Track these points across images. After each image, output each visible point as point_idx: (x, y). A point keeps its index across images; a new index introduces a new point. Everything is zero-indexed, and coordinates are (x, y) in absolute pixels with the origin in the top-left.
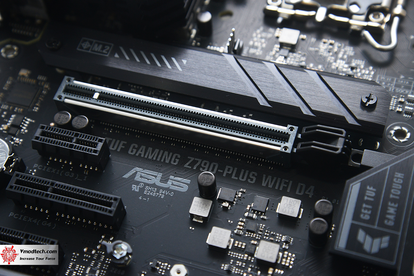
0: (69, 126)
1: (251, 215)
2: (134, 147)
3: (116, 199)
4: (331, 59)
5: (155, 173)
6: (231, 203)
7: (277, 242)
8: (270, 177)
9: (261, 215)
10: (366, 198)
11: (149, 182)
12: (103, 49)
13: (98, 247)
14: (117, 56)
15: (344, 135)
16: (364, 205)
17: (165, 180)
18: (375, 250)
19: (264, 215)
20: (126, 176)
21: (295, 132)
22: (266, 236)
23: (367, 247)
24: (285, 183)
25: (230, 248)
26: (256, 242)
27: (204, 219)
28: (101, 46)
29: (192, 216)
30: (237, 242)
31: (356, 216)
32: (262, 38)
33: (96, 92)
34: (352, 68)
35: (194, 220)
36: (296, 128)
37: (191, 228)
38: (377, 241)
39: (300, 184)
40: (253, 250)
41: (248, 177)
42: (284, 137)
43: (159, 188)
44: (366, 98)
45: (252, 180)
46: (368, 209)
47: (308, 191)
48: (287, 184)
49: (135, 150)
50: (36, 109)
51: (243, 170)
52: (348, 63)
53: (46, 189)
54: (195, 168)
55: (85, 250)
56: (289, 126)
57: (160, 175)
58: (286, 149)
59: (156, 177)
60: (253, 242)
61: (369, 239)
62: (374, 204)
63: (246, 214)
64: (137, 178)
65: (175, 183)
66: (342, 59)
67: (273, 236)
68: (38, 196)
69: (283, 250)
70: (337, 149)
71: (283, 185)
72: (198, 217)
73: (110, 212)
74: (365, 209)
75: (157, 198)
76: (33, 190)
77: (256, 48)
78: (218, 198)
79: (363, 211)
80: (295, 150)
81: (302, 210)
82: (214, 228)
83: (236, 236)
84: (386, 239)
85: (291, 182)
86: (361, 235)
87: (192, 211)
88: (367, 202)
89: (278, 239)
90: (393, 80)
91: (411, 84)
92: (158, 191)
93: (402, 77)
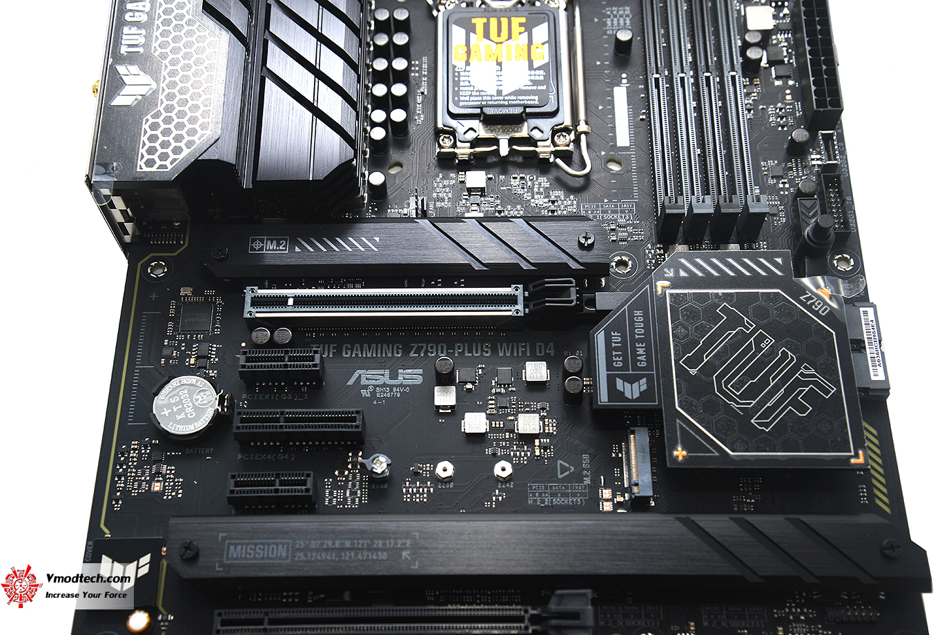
0: (272, 344)
1: (498, 390)
2: (347, 348)
3: (358, 412)
4: (527, 196)
5: (381, 372)
6: (473, 383)
7: (534, 412)
8: (505, 345)
9: (509, 387)
10: (613, 345)
11: (378, 383)
12: (278, 245)
13: (350, 466)
14: (297, 249)
15: (574, 284)
16: (614, 353)
17: (394, 376)
18: (636, 395)
19: (512, 387)
20: (350, 382)
21: (522, 292)
22: (521, 408)
23: (628, 394)
24: (523, 347)
25: (488, 430)
26: (512, 418)
27: (452, 407)
28: (275, 242)
29: (438, 407)
30: (493, 423)
31: (609, 366)
32: (444, 187)
33: (289, 297)
34: (553, 202)
35: (441, 411)
36: (521, 286)
37: (440, 421)
38: (636, 385)
39: (538, 344)
40: (512, 426)
41: (482, 351)
42: (512, 300)
43: (391, 387)
44: (584, 237)
45: (487, 352)
46: (619, 356)
47: (548, 349)
48: (524, 347)
49: (349, 352)
50: (217, 332)
51: (474, 344)
52: (547, 196)
53: (277, 420)
54: (422, 355)
55: (336, 473)
56: (513, 286)
57: (387, 372)
58: (517, 313)
59: (383, 375)
60: (510, 418)
61: (627, 385)
62: (623, 348)
63: (493, 391)
64: (364, 382)
65: (406, 376)
66: (539, 193)
67: (527, 406)
68: (271, 430)
69: (542, 418)
70: (572, 301)
71: (521, 349)
72: (445, 407)
73: (357, 427)
74: (616, 356)
75: (393, 398)
76: (263, 426)
77: (443, 200)
78: (458, 381)
79: (614, 359)
80: (527, 310)
81: (548, 371)
82: (467, 415)
83: (490, 417)
84: (644, 381)
85: (528, 344)
86: (619, 384)
87: (437, 403)
88: (616, 349)
89: (534, 408)
90: (598, 206)
91: (616, 206)
92: (391, 391)
93: (606, 201)
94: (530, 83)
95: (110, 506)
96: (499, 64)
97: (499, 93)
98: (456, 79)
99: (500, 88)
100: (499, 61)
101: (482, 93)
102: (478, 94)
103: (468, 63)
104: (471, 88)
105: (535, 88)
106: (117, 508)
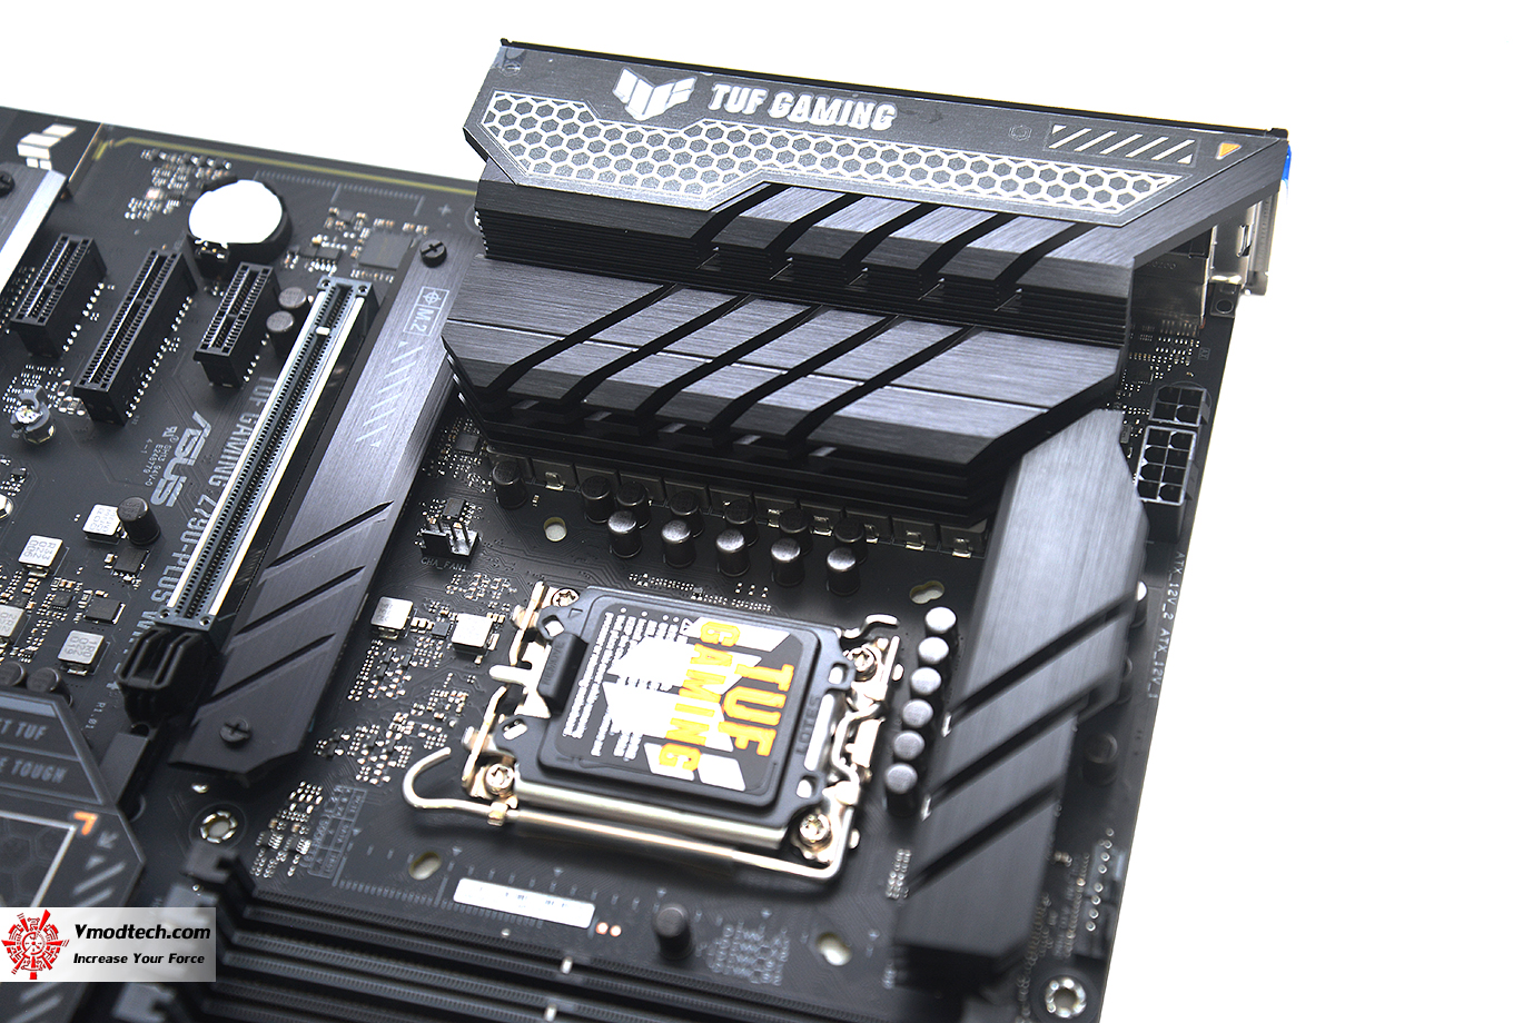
0: (275, 307)
5: (195, 455)
9: (84, 613)
11: (180, 448)
14: (402, 344)
20: (196, 417)
22: (41, 622)
26: (29, 606)
28: (428, 319)
29: (91, 508)
33: (332, 330)
41: (164, 590)
43: (164, 464)
45: (158, 596)
52: (403, 741)
53: (143, 295)
57: (191, 462)
59: (189, 457)
64: (191, 431)
65: (171, 485)
66: (416, 730)
72: (86, 516)
73: (84, 382)
75: (146, 462)
82: (58, 544)
87: (99, 507)
90: (352, 815)
91: (339, 845)
92: (157, 463)
93: (356, 831)
94: (614, 730)
95: (149, 148)
96: (675, 690)
97: (613, 679)
98: (666, 618)
99: (621, 681)
100: (681, 691)
101: (619, 652)
102: (622, 644)
103: (692, 641)
104: (637, 636)
105: (601, 736)
106: (147, 155)
